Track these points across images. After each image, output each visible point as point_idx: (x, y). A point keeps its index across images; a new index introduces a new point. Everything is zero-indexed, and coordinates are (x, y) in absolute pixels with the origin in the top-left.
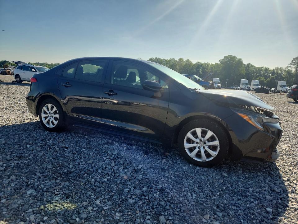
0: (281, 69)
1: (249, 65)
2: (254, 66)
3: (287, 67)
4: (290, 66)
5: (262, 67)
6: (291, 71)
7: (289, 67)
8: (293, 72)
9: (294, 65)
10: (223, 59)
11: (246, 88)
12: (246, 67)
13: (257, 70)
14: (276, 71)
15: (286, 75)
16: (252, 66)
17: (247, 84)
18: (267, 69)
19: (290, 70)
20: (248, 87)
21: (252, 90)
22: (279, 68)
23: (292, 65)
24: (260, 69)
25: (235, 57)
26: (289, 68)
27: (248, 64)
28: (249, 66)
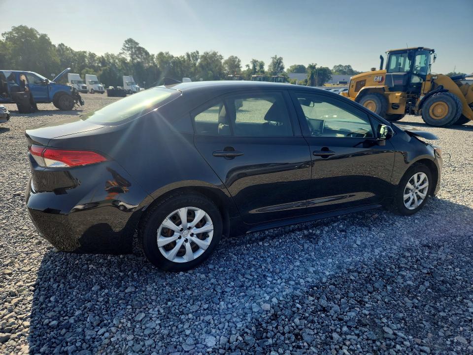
0: (112, 56)
1: (62, 46)
2: (71, 50)
3: (120, 53)
4: (124, 52)
5: (85, 52)
6: (126, 60)
7: (122, 53)
8: (128, 61)
9: (128, 50)
10: (11, 33)
11: (81, 89)
12: (58, 50)
13: (78, 56)
14: (106, 59)
15: (122, 66)
16: (67, 49)
17: (79, 82)
18: (92, 56)
19: (124, 58)
20: (83, 87)
21: (90, 91)
22: (109, 55)
23: (125, 50)
24: (81, 56)
25: (32, 30)
26: (123, 56)
27: (60, 45)
28: (62, 49)
